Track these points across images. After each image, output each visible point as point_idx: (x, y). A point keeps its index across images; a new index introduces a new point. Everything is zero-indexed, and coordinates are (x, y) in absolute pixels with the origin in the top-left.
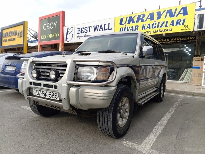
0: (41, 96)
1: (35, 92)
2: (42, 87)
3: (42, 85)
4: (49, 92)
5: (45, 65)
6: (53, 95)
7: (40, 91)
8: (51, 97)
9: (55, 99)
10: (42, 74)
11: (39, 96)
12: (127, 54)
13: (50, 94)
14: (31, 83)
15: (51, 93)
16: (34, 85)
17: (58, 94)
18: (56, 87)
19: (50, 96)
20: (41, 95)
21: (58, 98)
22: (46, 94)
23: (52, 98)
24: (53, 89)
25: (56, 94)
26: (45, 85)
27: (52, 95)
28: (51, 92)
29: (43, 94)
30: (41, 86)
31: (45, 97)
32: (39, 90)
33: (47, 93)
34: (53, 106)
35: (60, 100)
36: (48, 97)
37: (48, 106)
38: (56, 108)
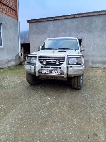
0: (48, 73)
2: (51, 68)
5: (47, 58)
9: (58, 73)
12: (76, 50)
14: (42, 67)
17: (60, 71)
18: (60, 68)
19: (55, 72)
23: (56, 73)
24: (58, 69)
26: (52, 67)
33: (53, 71)
34: (52, 77)
35: (61, 74)
36: (53, 73)
37: (49, 78)
38: (53, 79)
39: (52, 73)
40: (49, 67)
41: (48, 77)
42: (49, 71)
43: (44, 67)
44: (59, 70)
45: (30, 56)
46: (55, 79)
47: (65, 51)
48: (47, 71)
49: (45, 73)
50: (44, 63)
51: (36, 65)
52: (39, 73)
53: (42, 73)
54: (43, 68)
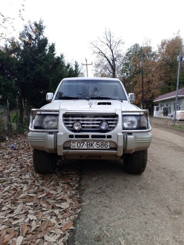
0: (83, 148)
1: (74, 145)
3: (90, 136)
4: (97, 143)
6: (102, 145)
7: (84, 142)
9: (104, 148)
11: (80, 148)
14: (71, 136)
17: (109, 143)
18: (109, 137)
19: (98, 146)
20: (85, 147)
21: (109, 147)
22: (92, 145)
23: (100, 148)
24: (106, 139)
25: (106, 144)
26: (93, 136)
27: (100, 145)
28: (100, 142)
29: (88, 145)
31: (90, 148)
33: (95, 144)
34: (92, 156)
35: (111, 149)
36: (95, 147)
37: (82, 158)
38: (93, 158)
39: (92, 148)
40: (88, 136)
41: (81, 156)
42: (86, 143)
43: (77, 136)
44: (106, 142)
45: (40, 114)
46: (97, 159)
47: (109, 104)
48: (82, 145)
49: (77, 148)
50: (76, 128)
51: (58, 132)
52: (65, 148)
53: (69, 148)
54: (74, 139)
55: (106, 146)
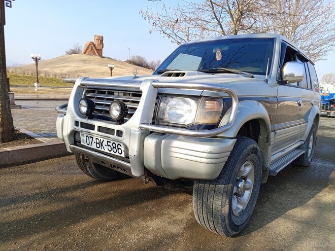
1: (84, 140)
2: (96, 131)
3: (96, 128)
4: (108, 142)
5: (103, 93)
6: (114, 148)
7: (93, 138)
8: (110, 151)
10: (96, 108)
11: (89, 146)
12: (254, 76)
13: (109, 145)
14: (77, 123)
15: (111, 144)
16: (82, 126)
17: (122, 145)
18: (120, 133)
19: (110, 148)
20: (94, 146)
21: (123, 152)
22: (102, 145)
23: (112, 152)
24: (115, 136)
25: (119, 147)
27: (112, 147)
28: (112, 142)
29: (97, 143)
30: (94, 129)
31: (100, 149)
32: (90, 137)
33: (105, 143)
35: (127, 158)
36: (106, 150)
39: (103, 150)
44: (119, 143)
49: (87, 145)
50: (83, 110)
51: (65, 114)
52: (75, 141)
54: (80, 128)
55: (120, 151)
